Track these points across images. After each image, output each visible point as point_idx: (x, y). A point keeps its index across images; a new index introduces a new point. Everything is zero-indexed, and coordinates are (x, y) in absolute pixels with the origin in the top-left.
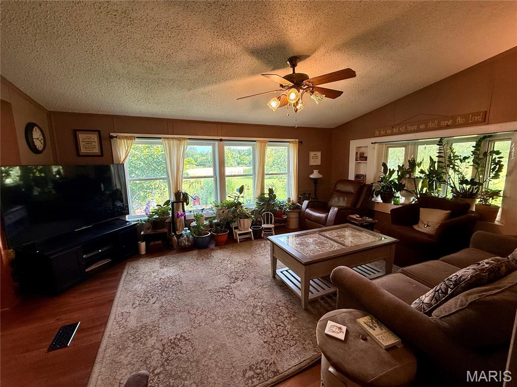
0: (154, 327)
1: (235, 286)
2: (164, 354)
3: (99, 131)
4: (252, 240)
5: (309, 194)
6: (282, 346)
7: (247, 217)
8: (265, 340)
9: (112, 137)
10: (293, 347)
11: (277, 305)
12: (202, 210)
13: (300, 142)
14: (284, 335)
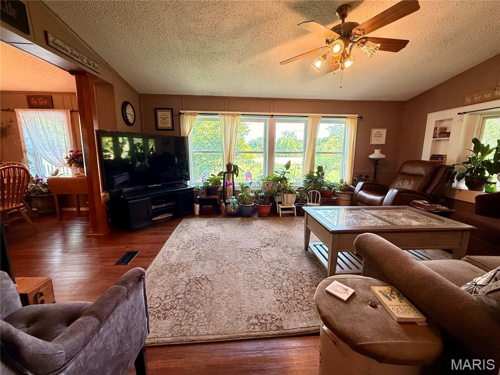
0: (187, 266)
1: (265, 250)
2: (188, 286)
3: (172, 109)
4: (294, 216)
5: (367, 177)
6: (294, 308)
7: (291, 192)
8: (278, 299)
9: (180, 114)
10: (305, 312)
11: (301, 273)
12: (251, 183)
13: (360, 118)
14: (299, 299)
